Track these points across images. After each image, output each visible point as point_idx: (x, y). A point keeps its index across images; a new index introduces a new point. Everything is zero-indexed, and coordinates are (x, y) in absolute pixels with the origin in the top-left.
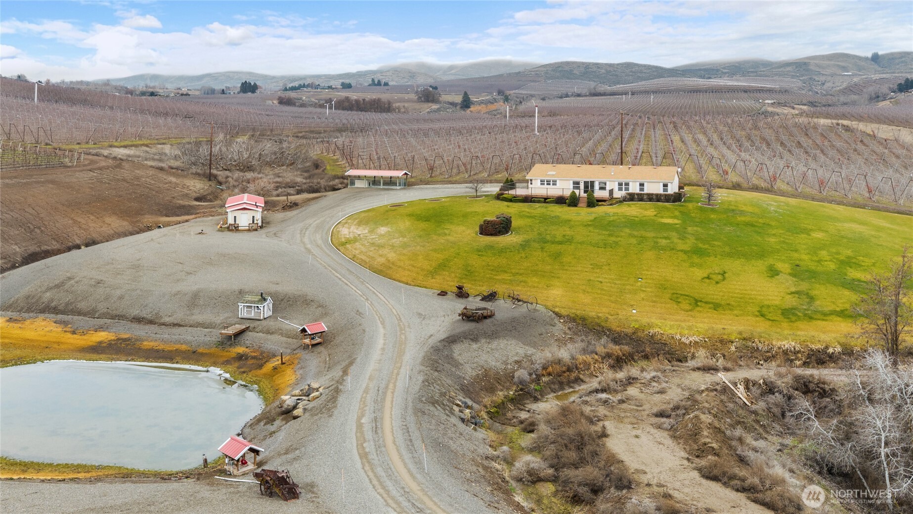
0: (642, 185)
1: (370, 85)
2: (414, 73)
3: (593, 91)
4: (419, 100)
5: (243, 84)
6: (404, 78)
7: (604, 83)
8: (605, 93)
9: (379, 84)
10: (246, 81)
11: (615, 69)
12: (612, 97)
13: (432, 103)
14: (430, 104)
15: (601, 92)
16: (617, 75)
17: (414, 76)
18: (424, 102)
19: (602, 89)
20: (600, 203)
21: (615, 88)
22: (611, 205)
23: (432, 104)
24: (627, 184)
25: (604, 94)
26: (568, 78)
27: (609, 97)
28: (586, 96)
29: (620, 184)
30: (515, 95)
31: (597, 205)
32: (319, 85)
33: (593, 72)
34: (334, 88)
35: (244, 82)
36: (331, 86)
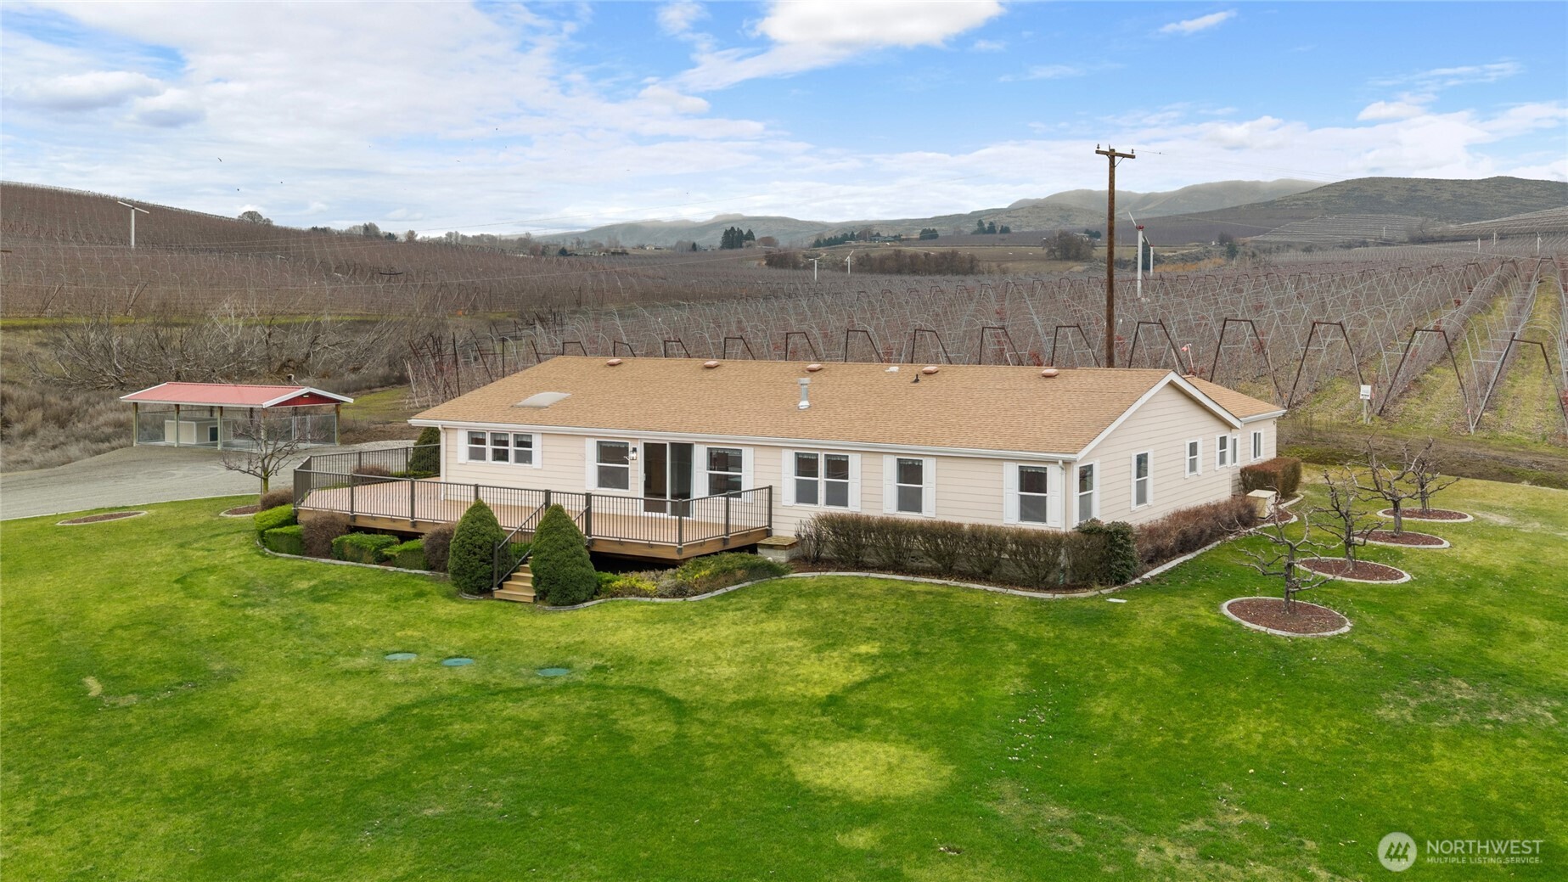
0: (910, 472)
1: (975, 233)
2: (1069, 210)
3: (1418, 233)
4: (1051, 256)
5: (727, 233)
6: (1048, 220)
7: (1447, 218)
8: (1443, 237)
9: (992, 229)
10: (732, 228)
11: (1473, 191)
12: (1456, 244)
13: (1076, 261)
14: (1070, 264)
15: (1435, 235)
16: (1476, 204)
17: (1069, 216)
18: (1061, 259)
19: (1439, 229)
20: (622, 580)
21: (1466, 226)
22: (680, 592)
23: (1075, 264)
24: (838, 467)
25: (1441, 239)
26: (1373, 212)
27: (1450, 244)
28: (1401, 243)
29: (806, 465)
30: (1254, 244)
31: (596, 593)
32: (878, 235)
33: (1423, 197)
34: (903, 240)
35: (729, 229)
36: (900, 236)
